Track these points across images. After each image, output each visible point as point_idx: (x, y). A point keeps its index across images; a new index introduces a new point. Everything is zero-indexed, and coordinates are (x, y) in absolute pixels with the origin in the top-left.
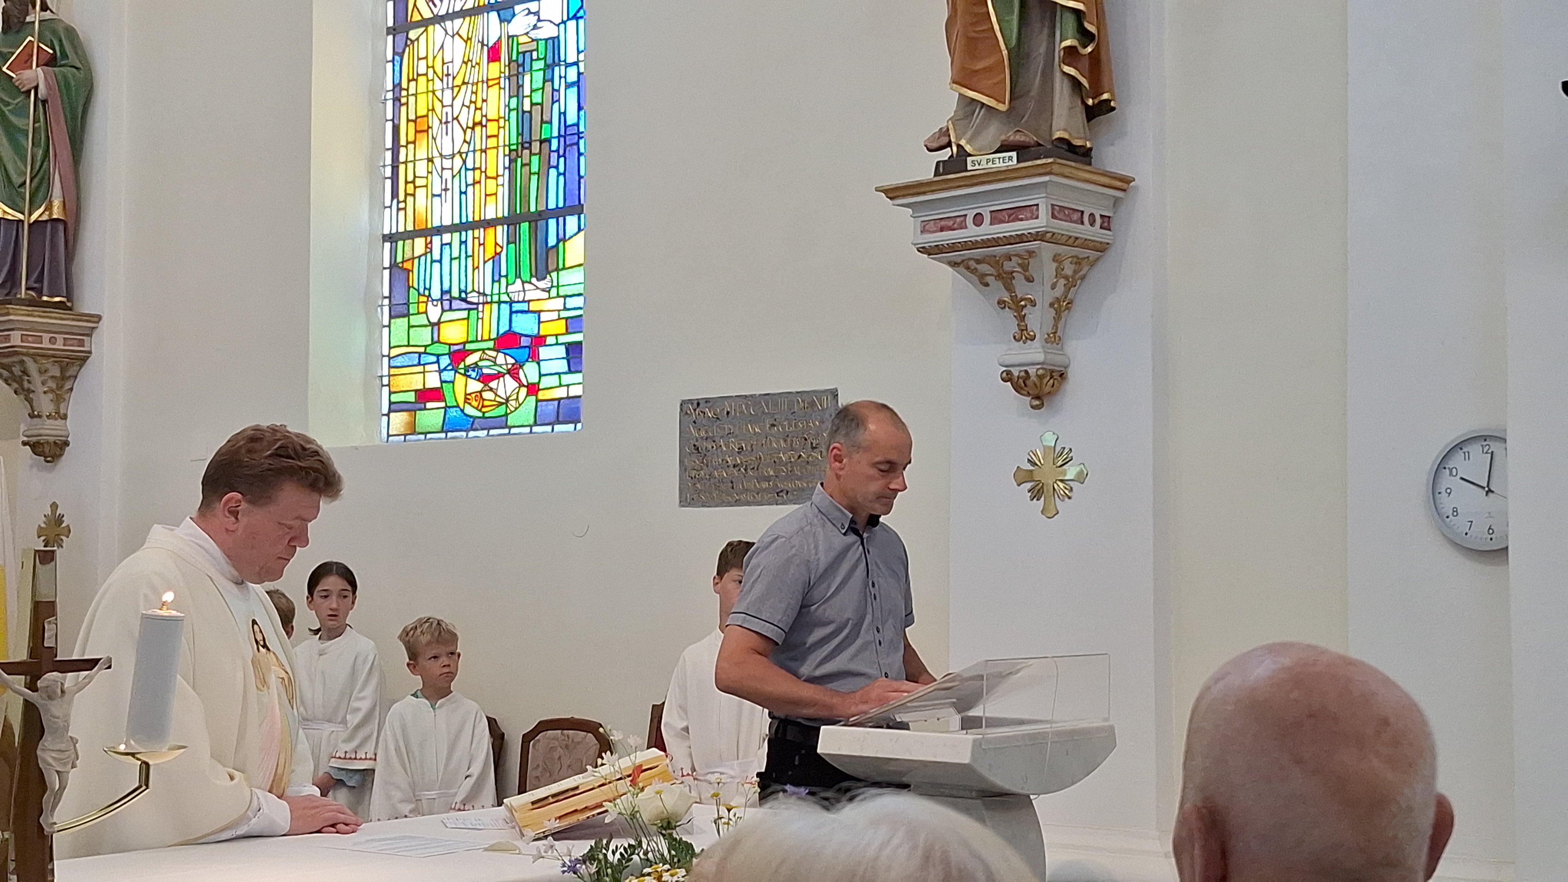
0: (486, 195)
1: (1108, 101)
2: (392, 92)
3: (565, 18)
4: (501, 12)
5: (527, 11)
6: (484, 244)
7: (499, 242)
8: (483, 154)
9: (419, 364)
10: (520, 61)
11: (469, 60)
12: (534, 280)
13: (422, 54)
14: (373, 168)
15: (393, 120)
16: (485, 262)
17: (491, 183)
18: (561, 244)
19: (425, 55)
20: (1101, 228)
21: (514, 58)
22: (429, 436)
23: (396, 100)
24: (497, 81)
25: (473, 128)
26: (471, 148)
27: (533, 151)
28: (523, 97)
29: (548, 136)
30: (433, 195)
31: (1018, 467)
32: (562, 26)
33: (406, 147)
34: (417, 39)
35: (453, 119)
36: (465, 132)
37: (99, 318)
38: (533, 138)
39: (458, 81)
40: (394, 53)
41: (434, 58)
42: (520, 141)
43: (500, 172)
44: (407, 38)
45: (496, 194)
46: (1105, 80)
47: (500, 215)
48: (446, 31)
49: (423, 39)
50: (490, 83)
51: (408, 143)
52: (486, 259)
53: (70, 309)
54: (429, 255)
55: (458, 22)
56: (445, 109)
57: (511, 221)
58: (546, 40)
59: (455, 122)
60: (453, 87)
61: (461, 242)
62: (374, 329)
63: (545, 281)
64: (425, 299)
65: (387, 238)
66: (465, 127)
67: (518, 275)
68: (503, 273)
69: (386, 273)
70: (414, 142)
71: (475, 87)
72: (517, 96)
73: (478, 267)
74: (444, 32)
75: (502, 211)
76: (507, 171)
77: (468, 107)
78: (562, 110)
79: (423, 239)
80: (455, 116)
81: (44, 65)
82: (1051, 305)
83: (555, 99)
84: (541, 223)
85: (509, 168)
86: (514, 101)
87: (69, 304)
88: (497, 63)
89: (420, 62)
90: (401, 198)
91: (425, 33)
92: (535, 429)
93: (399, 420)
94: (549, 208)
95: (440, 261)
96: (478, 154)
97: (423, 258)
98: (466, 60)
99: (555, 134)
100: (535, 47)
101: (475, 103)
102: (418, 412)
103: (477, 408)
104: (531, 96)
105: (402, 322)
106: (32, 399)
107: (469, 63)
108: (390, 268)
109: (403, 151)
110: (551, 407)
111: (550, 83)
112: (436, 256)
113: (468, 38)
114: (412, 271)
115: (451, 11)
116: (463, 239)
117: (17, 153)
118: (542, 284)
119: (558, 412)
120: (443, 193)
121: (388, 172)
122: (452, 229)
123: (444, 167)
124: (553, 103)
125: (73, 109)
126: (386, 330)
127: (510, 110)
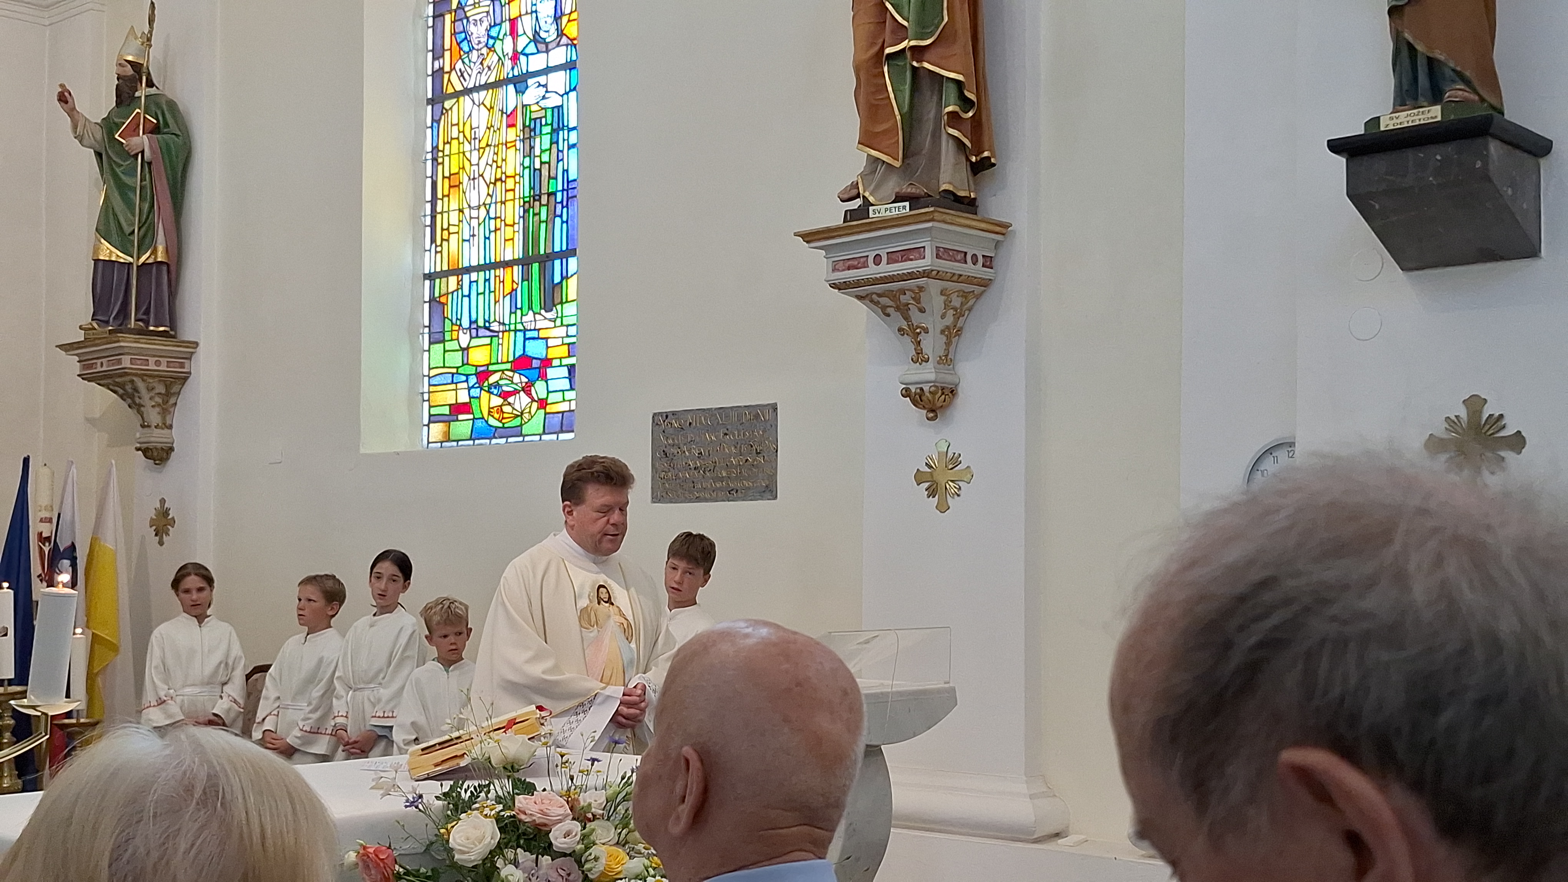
0: (506, 240)
1: (988, 158)
2: (431, 154)
3: (568, 90)
4: (517, 85)
5: (537, 84)
6: (503, 282)
7: (516, 279)
8: (503, 205)
9: (452, 383)
10: (532, 126)
11: (491, 126)
12: (543, 312)
13: (455, 121)
14: (416, 218)
15: (432, 177)
16: (504, 297)
17: (509, 230)
18: (564, 282)
19: (457, 122)
20: (983, 266)
21: (527, 124)
22: (460, 443)
23: (434, 159)
24: (513, 144)
25: (495, 184)
26: (494, 201)
27: (543, 203)
28: (535, 156)
29: (554, 190)
30: (464, 240)
31: (918, 470)
32: (565, 96)
33: (442, 199)
34: (451, 108)
35: (480, 176)
36: (488, 187)
37: (196, 344)
38: (543, 192)
39: (483, 144)
40: (433, 120)
41: (464, 124)
42: (532, 194)
43: (516, 221)
44: (443, 108)
45: (512, 239)
46: (986, 139)
47: (516, 257)
48: (473, 101)
49: (455, 108)
50: (509, 145)
51: (443, 196)
52: (505, 294)
53: (174, 337)
54: (460, 291)
55: (483, 93)
56: (473, 168)
57: (525, 262)
58: (553, 108)
59: (481, 178)
60: (480, 148)
61: (485, 280)
62: (416, 352)
63: (552, 313)
64: (456, 328)
65: (427, 277)
66: (488, 183)
67: (530, 308)
68: (519, 306)
69: (427, 306)
70: (448, 196)
71: (496, 149)
72: (530, 156)
73: (499, 301)
74: (472, 103)
75: (518, 254)
76: (522, 220)
77: (491, 166)
78: (566, 168)
79: (455, 277)
80: (481, 174)
81: (149, 133)
82: (942, 332)
83: (560, 158)
84: (549, 264)
85: (523, 217)
86: (527, 159)
87: (172, 333)
88: (514, 129)
89: (453, 127)
90: (439, 243)
91: (457, 104)
92: (544, 437)
93: (437, 430)
94: (555, 251)
95: (469, 296)
96: (499, 205)
97: (455, 293)
98: (489, 126)
99: (560, 188)
100: (544, 115)
101: (496, 162)
102: (452, 423)
103: (498, 420)
104: (540, 156)
105: (438, 348)
106: (143, 413)
107: (492, 128)
108: (430, 302)
109: (439, 202)
110: (556, 419)
111: (556, 145)
112: (466, 292)
113: (491, 107)
114: (447, 304)
115: (477, 85)
116: (487, 277)
117: (129, 208)
118: (549, 315)
119: (562, 423)
120: (472, 238)
121: (428, 222)
122: (479, 268)
123: (472, 216)
124: (558, 162)
125: (173, 169)
126: (426, 354)
127: (524, 168)
